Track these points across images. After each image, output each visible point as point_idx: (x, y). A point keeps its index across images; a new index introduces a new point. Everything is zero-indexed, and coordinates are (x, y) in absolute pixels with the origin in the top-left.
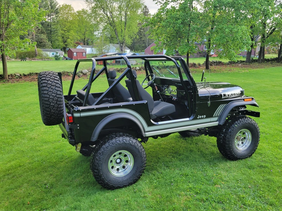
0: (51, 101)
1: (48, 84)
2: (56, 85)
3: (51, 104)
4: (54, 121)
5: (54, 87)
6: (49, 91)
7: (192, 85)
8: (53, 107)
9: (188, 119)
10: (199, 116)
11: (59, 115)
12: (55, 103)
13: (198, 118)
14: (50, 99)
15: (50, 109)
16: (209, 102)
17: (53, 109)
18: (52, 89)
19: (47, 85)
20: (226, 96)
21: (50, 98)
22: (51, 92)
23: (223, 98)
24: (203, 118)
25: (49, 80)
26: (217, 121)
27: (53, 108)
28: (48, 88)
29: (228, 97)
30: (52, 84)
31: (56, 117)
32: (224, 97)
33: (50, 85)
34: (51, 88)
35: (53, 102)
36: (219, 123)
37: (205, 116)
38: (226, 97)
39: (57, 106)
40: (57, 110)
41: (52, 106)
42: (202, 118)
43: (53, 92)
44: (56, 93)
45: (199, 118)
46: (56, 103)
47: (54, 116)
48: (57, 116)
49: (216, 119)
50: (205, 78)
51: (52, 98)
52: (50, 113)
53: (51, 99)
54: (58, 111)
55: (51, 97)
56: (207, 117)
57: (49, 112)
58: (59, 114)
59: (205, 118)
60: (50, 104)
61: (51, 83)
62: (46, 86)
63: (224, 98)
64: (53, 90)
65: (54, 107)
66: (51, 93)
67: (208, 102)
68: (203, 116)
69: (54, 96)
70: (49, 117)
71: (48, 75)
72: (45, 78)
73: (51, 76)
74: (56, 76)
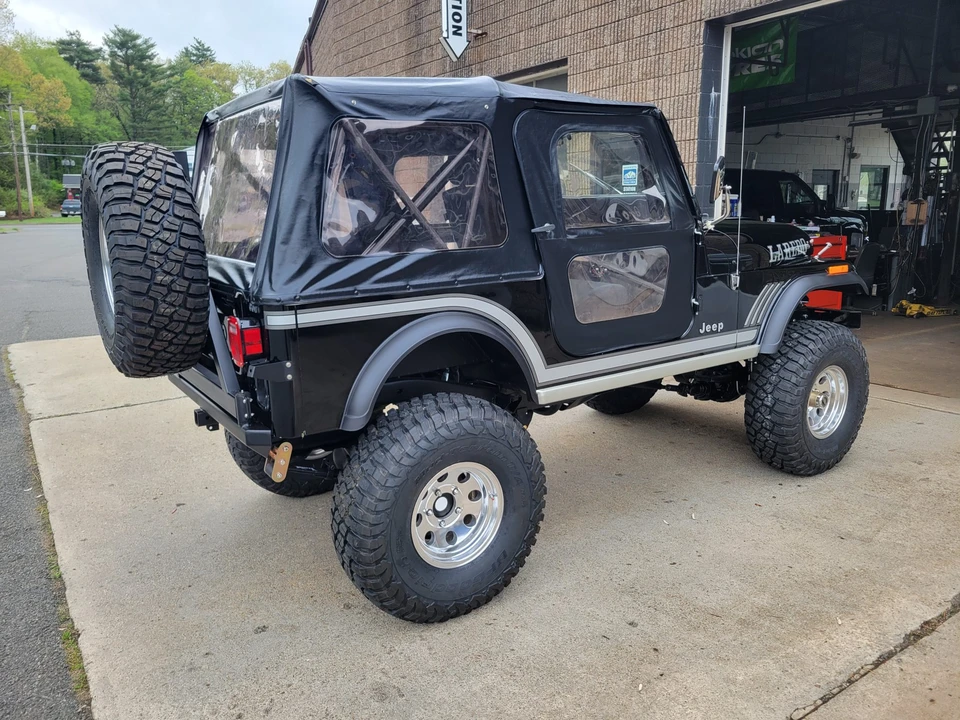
0: (156, 265)
1: (140, 189)
2: (173, 195)
3: (159, 278)
4: (169, 355)
5: (167, 202)
6: (147, 221)
8: (164, 290)
10: (704, 324)
11: (191, 329)
12: (175, 272)
13: (702, 331)
14: (150, 256)
15: (151, 298)
16: (736, 276)
17: (168, 299)
18: (158, 210)
19: (133, 195)
20: (780, 255)
21: (152, 253)
22: (156, 223)
23: (772, 260)
24: (717, 332)
25: (143, 171)
27: (166, 296)
28: (138, 207)
29: (783, 258)
30: (158, 191)
31: (177, 335)
32: (774, 258)
33: (150, 196)
34: (153, 207)
35: (166, 268)
36: (761, 348)
37: (721, 325)
39: (184, 289)
40: (183, 305)
41: (161, 285)
42: (712, 332)
43: (166, 225)
44: (176, 228)
45: (706, 333)
46: (181, 275)
47: (169, 331)
48: (184, 332)
49: (750, 335)
51: (161, 250)
52: (152, 318)
53: (156, 257)
54: (186, 308)
55: (154, 248)
56: (727, 329)
57: (150, 311)
58: (193, 324)
59: (721, 331)
60: (153, 277)
61: (150, 185)
62: (129, 196)
64: (162, 215)
65: (170, 290)
66: (157, 228)
67: (733, 275)
68: (714, 326)
69: (169, 244)
70: (149, 337)
71: (132, 153)
72: (119, 165)
73: (150, 158)
74: (170, 160)
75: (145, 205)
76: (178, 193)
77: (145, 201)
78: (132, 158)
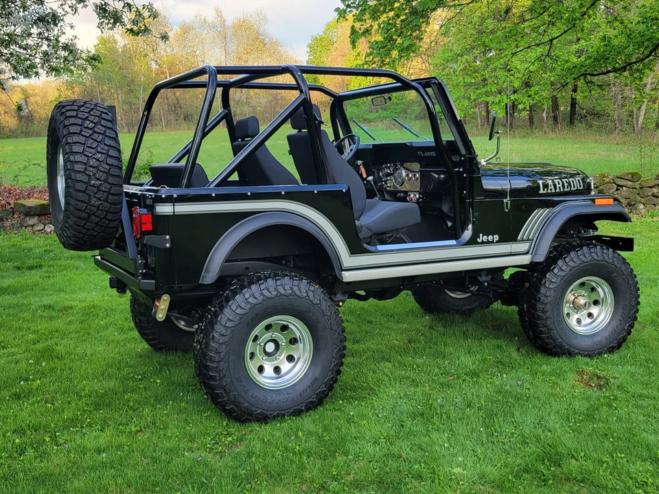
0: (91, 174)
1: (85, 128)
2: (105, 132)
3: (93, 182)
4: (95, 233)
5: (101, 136)
6: (88, 147)
7: (463, 152)
8: (95, 190)
9: (453, 242)
10: (481, 235)
11: (110, 216)
12: (102, 179)
13: (479, 240)
14: (88, 168)
15: (87, 194)
16: (507, 200)
17: (97, 196)
18: (95, 140)
19: (81, 131)
20: (550, 188)
21: (90, 166)
22: (93, 148)
23: (541, 191)
24: (492, 242)
25: (88, 117)
26: (527, 253)
27: (96, 193)
28: (83, 138)
29: (553, 191)
30: (96, 129)
31: (101, 219)
32: (544, 190)
33: (91, 132)
34: (92, 138)
35: (97, 176)
37: (496, 237)
38: (549, 191)
39: (107, 190)
40: (106, 200)
41: (93, 186)
42: (488, 242)
43: (99, 149)
44: (105, 152)
45: (483, 243)
46: (106, 181)
47: (96, 216)
48: (105, 217)
49: (524, 247)
50: (498, 133)
51: (95, 165)
52: (86, 207)
53: (91, 169)
54: (108, 202)
55: (91, 163)
56: (502, 240)
57: (86, 203)
58: (111, 212)
59: (497, 242)
60: (89, 181)
61: (91, 125)
62: (79, 132)
63: (545, 192)
64: (97, 144)
65: (99, 190)
66: (93, 151)
67: (505, 201)
68: (490, 238)
69: (100, 162)
70: (84, 220)
71: (82, 106)
72: (74, 113)
73: (92, 109)
74: (104, 111)
75: (88, 137)
76: (108, 131)
77: (88, 135)
78: (82, 109)
